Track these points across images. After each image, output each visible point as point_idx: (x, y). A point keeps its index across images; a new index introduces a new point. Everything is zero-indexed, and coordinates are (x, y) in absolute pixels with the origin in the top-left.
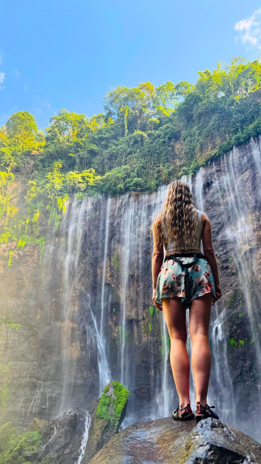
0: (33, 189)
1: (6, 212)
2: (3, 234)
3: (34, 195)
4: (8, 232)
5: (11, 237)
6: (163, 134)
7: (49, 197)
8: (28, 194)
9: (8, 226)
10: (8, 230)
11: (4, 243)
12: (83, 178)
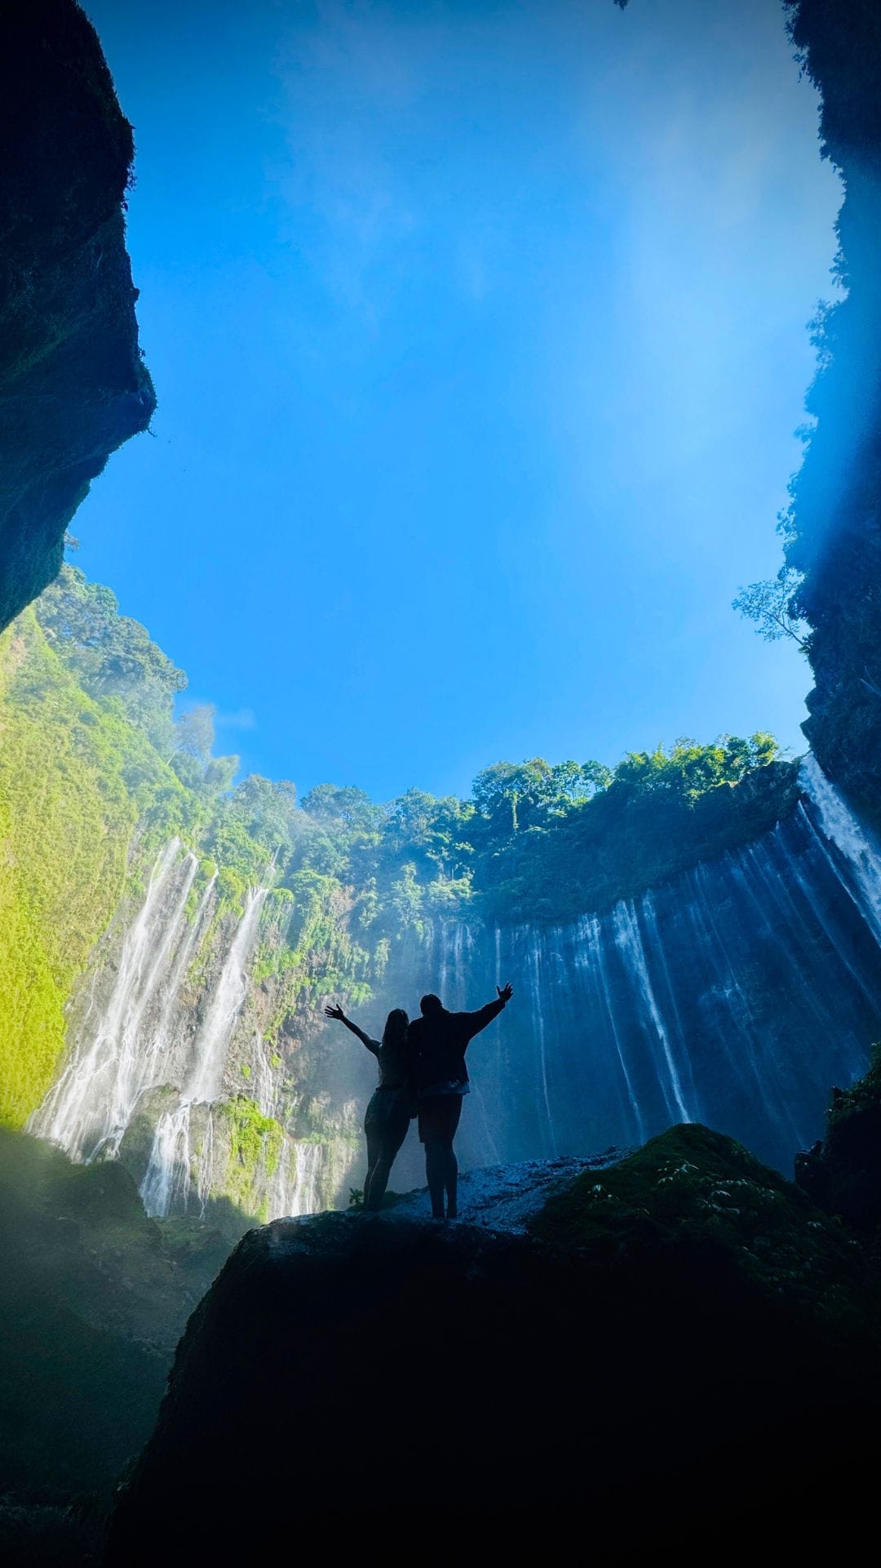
0: (371, 905)
1: (329, 942)
2: (325, 978)
3: (374, 915)
4: (334, 975)
5: (340, 984)
6: (576, 835)
7: (401, 920)
8: (364, 914)
9: (334, 965)
10: (335, 972)
11: (327, 993)
12: (455, 892)
